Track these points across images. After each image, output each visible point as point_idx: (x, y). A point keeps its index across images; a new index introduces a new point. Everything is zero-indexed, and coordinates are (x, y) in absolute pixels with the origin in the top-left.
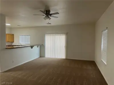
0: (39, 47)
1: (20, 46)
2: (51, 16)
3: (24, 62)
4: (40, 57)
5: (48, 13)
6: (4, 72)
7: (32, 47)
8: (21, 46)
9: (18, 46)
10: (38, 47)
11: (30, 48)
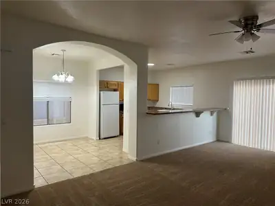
0: (215, 114)
1: (170, 109)
2: (258, 30)
3: (180, 147)
4: (218, 140)
5: (253, 24)
6: (142, 161)
7: (198, 114)
8: (173, 111)
9: (166, 109)
10: (212, 114)
11: (193, 115)
